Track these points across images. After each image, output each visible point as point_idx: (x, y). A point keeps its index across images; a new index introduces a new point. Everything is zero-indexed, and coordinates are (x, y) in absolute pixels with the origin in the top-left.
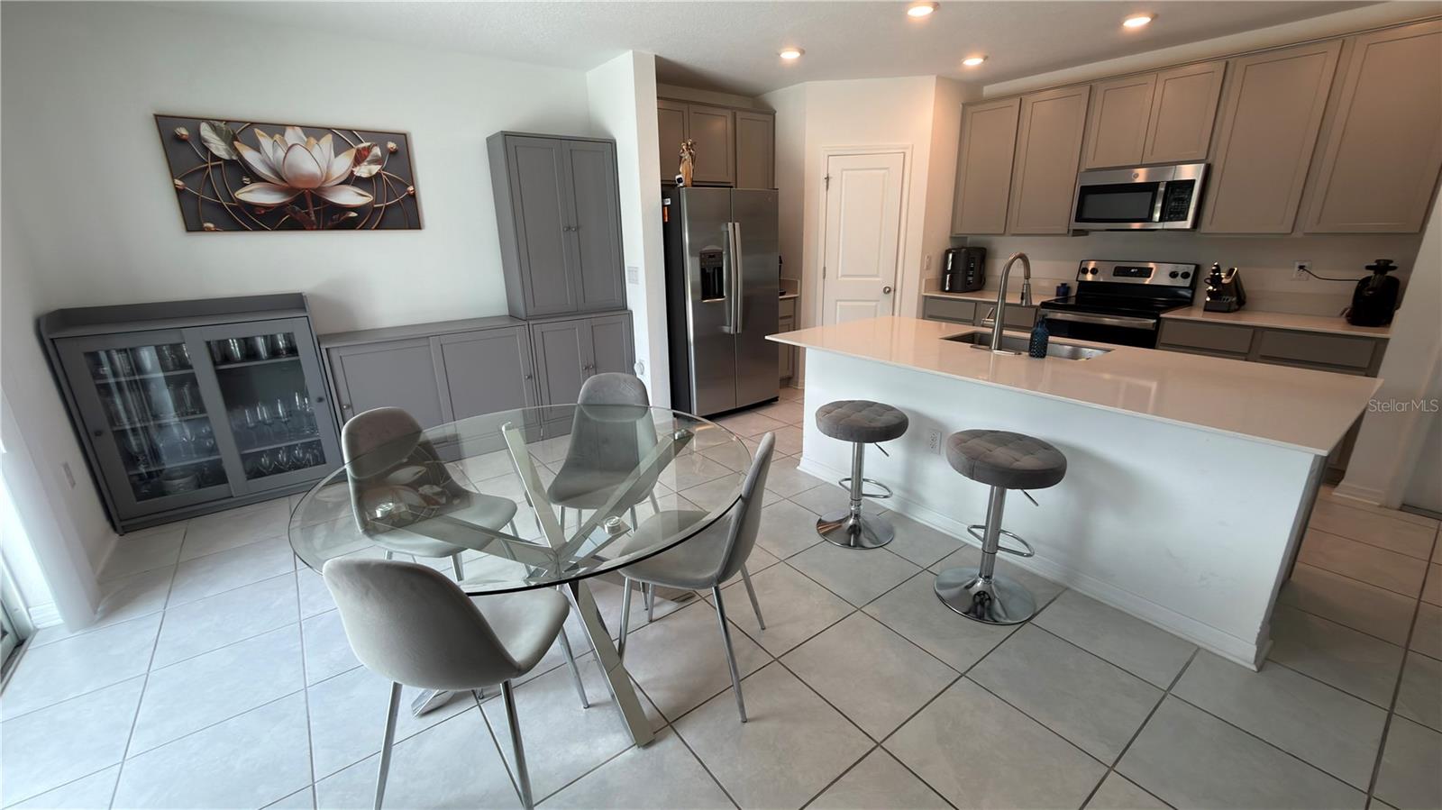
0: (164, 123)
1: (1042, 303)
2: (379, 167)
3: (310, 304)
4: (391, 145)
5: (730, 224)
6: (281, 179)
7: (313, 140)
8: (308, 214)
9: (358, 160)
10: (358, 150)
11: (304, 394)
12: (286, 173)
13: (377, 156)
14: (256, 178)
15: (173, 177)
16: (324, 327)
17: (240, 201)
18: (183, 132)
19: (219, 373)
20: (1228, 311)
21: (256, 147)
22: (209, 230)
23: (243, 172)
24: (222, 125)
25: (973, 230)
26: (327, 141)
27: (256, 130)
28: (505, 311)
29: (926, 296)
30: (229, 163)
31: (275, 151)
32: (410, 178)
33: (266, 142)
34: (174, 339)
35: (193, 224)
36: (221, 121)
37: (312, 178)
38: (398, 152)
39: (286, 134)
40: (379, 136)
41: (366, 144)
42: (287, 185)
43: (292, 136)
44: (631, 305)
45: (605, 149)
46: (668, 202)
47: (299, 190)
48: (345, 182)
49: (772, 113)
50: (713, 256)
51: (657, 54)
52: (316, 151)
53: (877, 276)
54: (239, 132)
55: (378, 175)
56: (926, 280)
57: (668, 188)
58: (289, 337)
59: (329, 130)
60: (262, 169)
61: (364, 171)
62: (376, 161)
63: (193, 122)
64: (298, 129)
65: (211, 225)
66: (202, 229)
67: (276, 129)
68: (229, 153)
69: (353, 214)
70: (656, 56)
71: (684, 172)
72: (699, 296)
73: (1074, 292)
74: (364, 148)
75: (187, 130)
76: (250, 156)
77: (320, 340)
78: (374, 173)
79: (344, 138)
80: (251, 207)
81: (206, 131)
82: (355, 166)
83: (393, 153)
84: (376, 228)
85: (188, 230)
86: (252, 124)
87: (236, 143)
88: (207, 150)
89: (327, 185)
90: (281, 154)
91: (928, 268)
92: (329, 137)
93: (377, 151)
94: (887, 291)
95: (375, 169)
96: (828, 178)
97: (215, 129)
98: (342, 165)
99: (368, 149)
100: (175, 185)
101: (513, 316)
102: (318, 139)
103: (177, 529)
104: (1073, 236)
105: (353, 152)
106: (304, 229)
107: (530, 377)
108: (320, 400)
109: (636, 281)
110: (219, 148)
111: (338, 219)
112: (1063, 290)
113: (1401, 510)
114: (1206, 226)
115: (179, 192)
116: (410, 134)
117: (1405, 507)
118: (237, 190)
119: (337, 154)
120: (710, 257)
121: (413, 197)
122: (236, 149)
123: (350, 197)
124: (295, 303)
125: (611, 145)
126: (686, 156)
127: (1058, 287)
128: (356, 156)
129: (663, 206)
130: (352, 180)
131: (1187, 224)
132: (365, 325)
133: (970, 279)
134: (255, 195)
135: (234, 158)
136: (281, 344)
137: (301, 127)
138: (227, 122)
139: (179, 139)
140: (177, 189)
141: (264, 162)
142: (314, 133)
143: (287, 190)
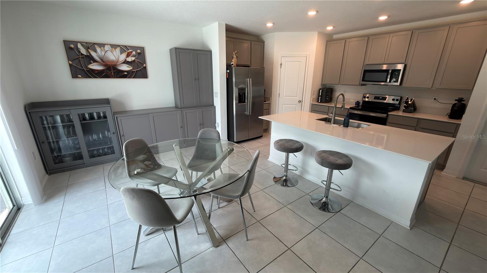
0: (66, 43)
1: (350, 108)
2: (135, 58)
3: (111, 102)
4: (139, 51)
5: (248, 79)
6: (103, 62)
7: (113, 49)
8: (111, 73)
9: (128, 56)
10: (128, 52)
11: (109, 131)
12: (105, 60)
13: (134, 54)
14: (95, 61)
15: (69, 61)
16: (115, 109)
17: (90, 68)
18: (72, 46)
19: (82, 124)
20: (410, 113)
21: (95, 51)
22: (80, 78)
23: (91, 59)
24: (85, 44)
25: (329, 82)
26: (118, 50)
27: (96, 46)
28: (174, 105)
29: (312, 104)
30: (86, 56)
31: (101, 53)
32: (144, 62)
33: (98, 50)
34: (68, 113)
35: (75, 75)
36: (85, 43)
37: (113, 61)
38: (141, 54)
39: (105, 47)
40: (135, 48)
41: (130, 51)
42: (104, 63)
43: (107, 48)
44: (215, 104)
45: (208, 53)
46: (228, 71)
47: (109, 65)
48: (124, 63)
49: (263, 42)
50: (243, 89)
51: (226, 23)
52: (114, 53)
53: (296, 97)
54: (90, 46)
55: (134, 61)
56: (313, 99)
57: (229, 67)
58: (104, 113)
59: (119, 46)
60: (97, 58)
61: (130, 59)
62: (134, 56)
63: (75, 43)
64: (109, 46)
65: (80, 76)
66: (77, 77)
67: (102, 45)
68: (87, 53)
69: (126, 73)
70: (226, 24)
71: (234, 62)
72: (238, 102)
73: (361, 104)
74: (130, 52)
75: (73, 45)
76: (93, 54)
77: (114, 114)
78: (133, 60)
79: (124, 49)
80: (93, 70)
81: (79, 46)
82: (127, 57)
83: (139, 54)
84: (133, 78)
85: (73, 77)
86: (95, 44)
87: (89, 50)
88: (79, 52)
89: (118, 64)
90: (103, 53)
91: (313, 95)
92: (119, 48)
93: (134, 53)
94: (300, 102)
95: (133, 59)
96: (281, 64)
97: (82, 45)
98: (123, 57)
99: (131, 52)
100: (69, 63)
101: (176, 107)
102: (115, 49)
103: (67, 174)
104: (361, 86)
105: (126, 53)
106: (109, 77)
107: (181, 127)
108: (114, 133)
109: (217, 97)
110: (83, 51)
111: (121, 75)
112: (358, 103)
113: (463, 179)
114: (404, 84)
115: (70, 65)
116: (145, 47)
117: (464, 178)
118: (89, 65)
119: (121, 54)
120: (242, 89)
121: (145, 68)
122: (89, 52)
123: (125, 68)
124: (106, 102)
125: (210, 52)
126: (235, 56)
127: (356, 102)
128: (127, 54)
129: (227, 72)
130: (126, 62)
131: (398, 84)
132: (128, 109)
133: (327, 98)
134: (94, 67)
135: (88, 54)
136: (102, 115)
138: (86, 43)
139: (71, 48)
140: (70, 64)
141: (98, 56)
142: (114, 46)
143: (105, 65)
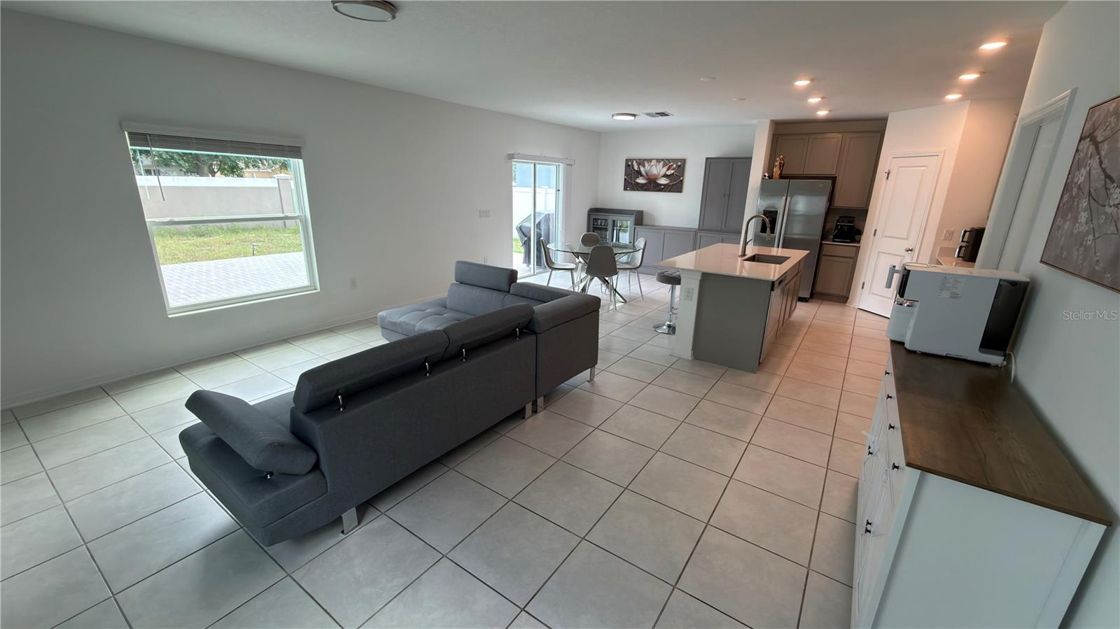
0: (627, 161)
4: (679, 163)
5: (784, 198)
6: (647, 176)
7: (658, 163)
8: (651, 186)
9: (668, 170)
12: (649, 174)
14: (642, 176)
15: (625, 176)
17: (637, 183)
18: (630, 163)
21: (644, 166)
23: (639, 173)
26: (662, 163)
27: (645, 161)
30: (637, 171)
32: (683, 174)
33: (646, 164)
34: (607, 218)
35: (626, 188)
36: (638, 159)
37: (655, 175)
38: (681, 165)
40: (675, 161)
43: (653, 162)
47: (651, 179)
48: (663, 176)
51: (773, 116)
52: (658, 167)
53: (906, 239)
54: (641, 162)
55: (673, 173)
56: (941, 248)
59: (663, 160)
60: (643, 173)
61: (669, 173)
62: (674, 169)
63: (632, 160)
64: (655, 160)
65: (629, 189)
66: (627, 190)
67: (649, 161)
68: (638, 169)
69: (662, 187)
70: (772, 119)
71: (775, 172)
76: (642, 169)
79: (666, 162)
80: (639, 184)
81: (635, 163)
83: (679, 166)
84: (668, 192)
85: (624, 190)
87: (640, 165)
88: (633, 168)
89: (658, 177)
90: (649, 168)
93: (674, 166)
95: (673, 171)
96: (889, 174)
97: (637, 162)
98: (664, 171)
99: (672, 165)
101: (699, 229)
105: (668, 166)
106: (649, 191)
110: (636, 167)
111: (659, 188)
115: (625, 179)
116: (686, 159)
118: (637, 179)
119: (663, 168)
120: (769, 214)
121: (682, 181)
122: (640, 167)
123: (663, 181)
124: (642, 214)
128: (668, 168)
130: (665, 176)
132: (656, 223)
134: (641, 181)
137: (657, 160)
138: (640, 160)
139: (629, 165)
141: (645, 171)
142: (658, 161)
143: (648, 179)
